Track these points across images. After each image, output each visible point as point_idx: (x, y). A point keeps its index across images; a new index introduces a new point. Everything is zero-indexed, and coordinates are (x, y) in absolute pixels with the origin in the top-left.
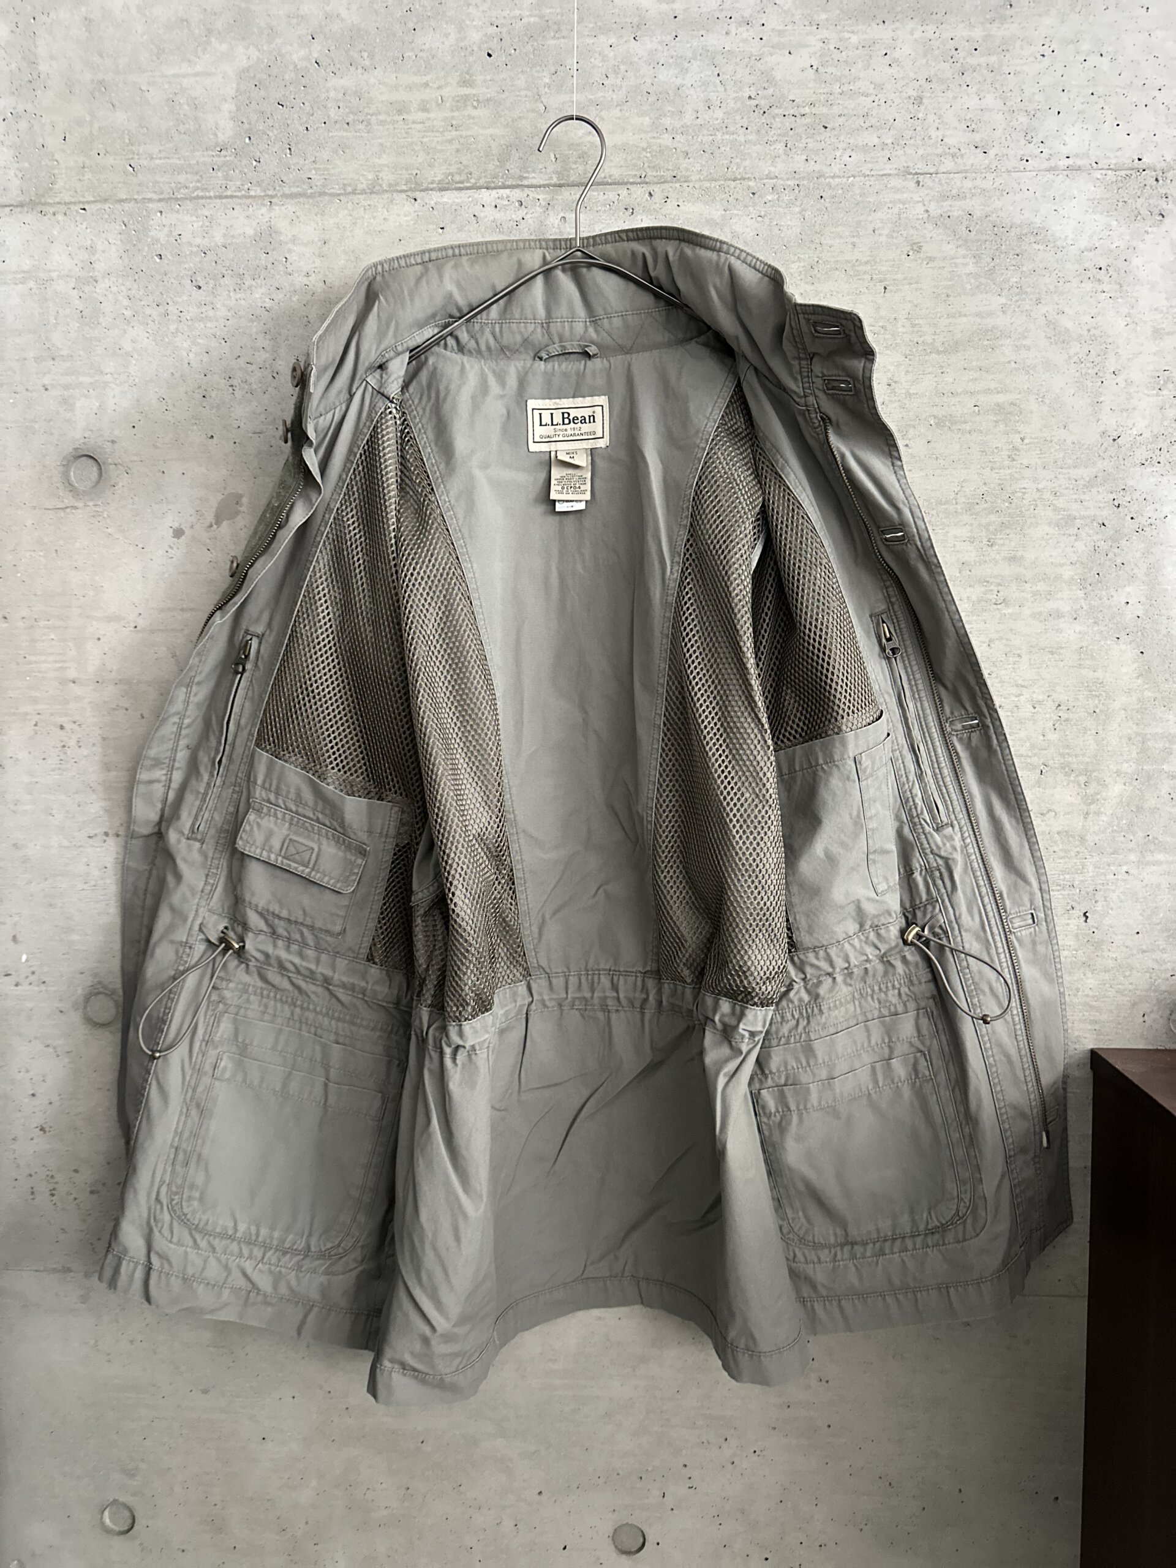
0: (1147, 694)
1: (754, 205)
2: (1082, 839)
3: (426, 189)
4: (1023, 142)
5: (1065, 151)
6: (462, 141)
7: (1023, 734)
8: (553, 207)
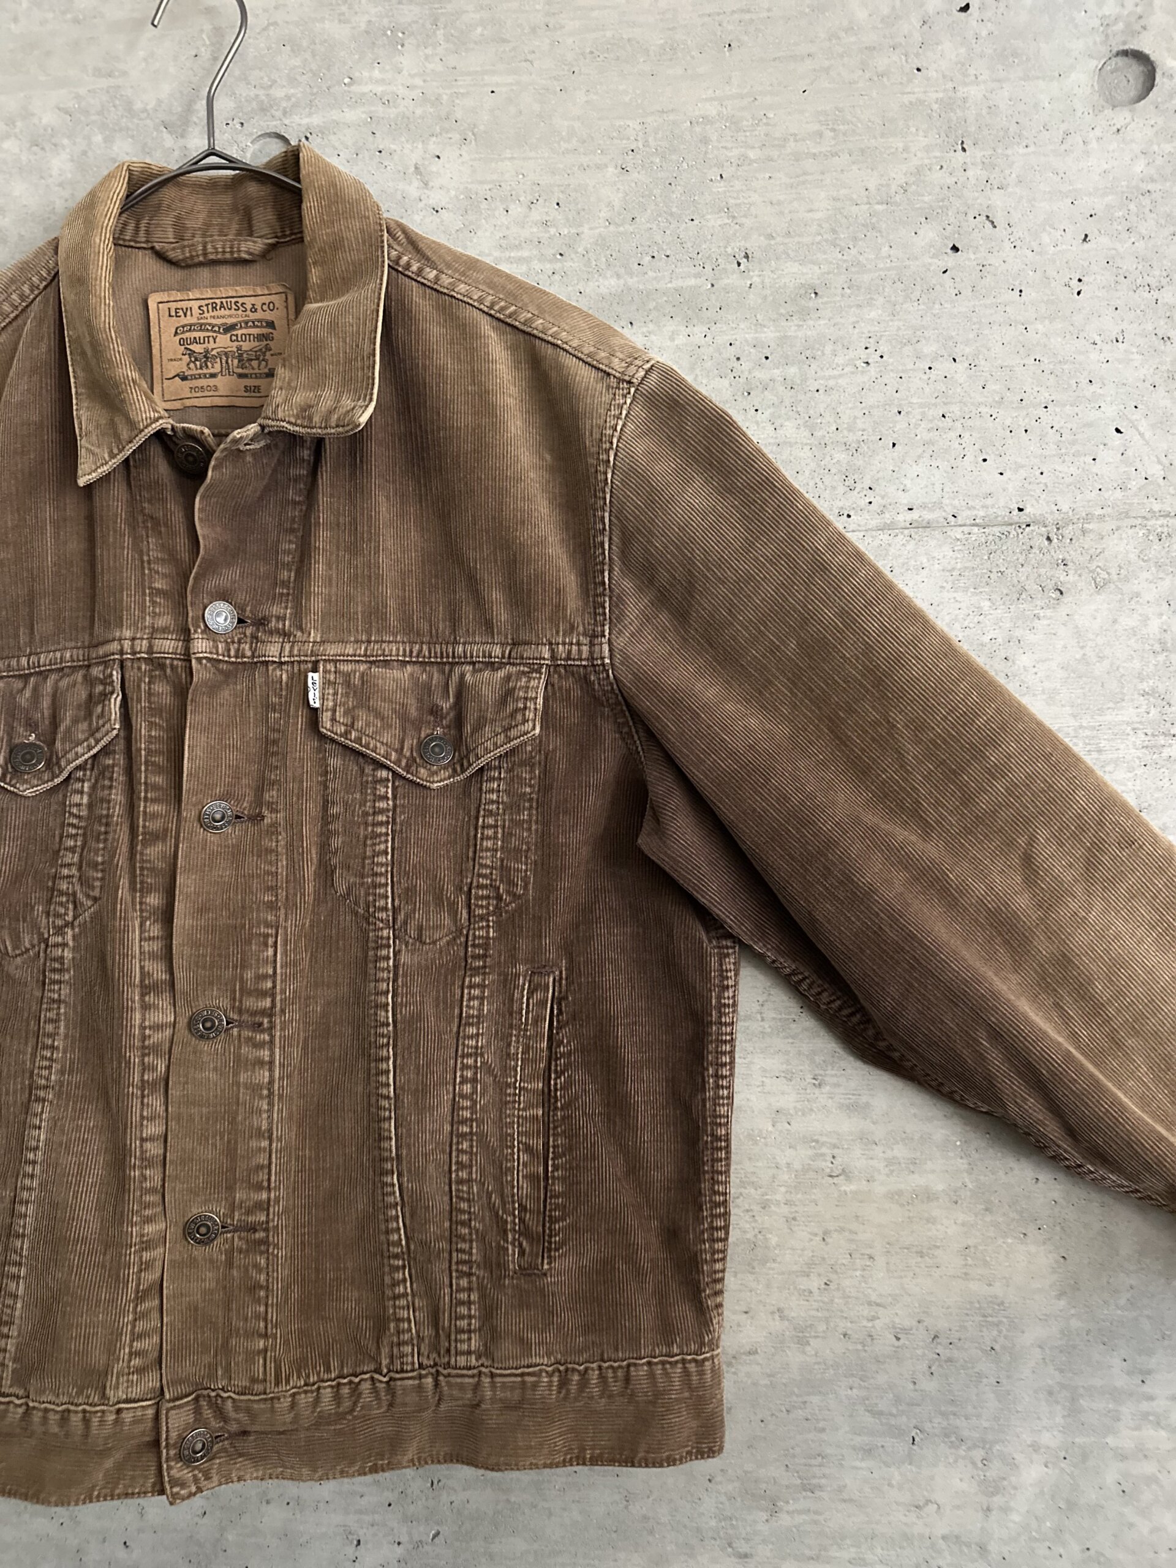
0: (1075, 1323)
2: (983, 1549)
4: (841, 489)
5: (905, 500)
7: (882, 1379)
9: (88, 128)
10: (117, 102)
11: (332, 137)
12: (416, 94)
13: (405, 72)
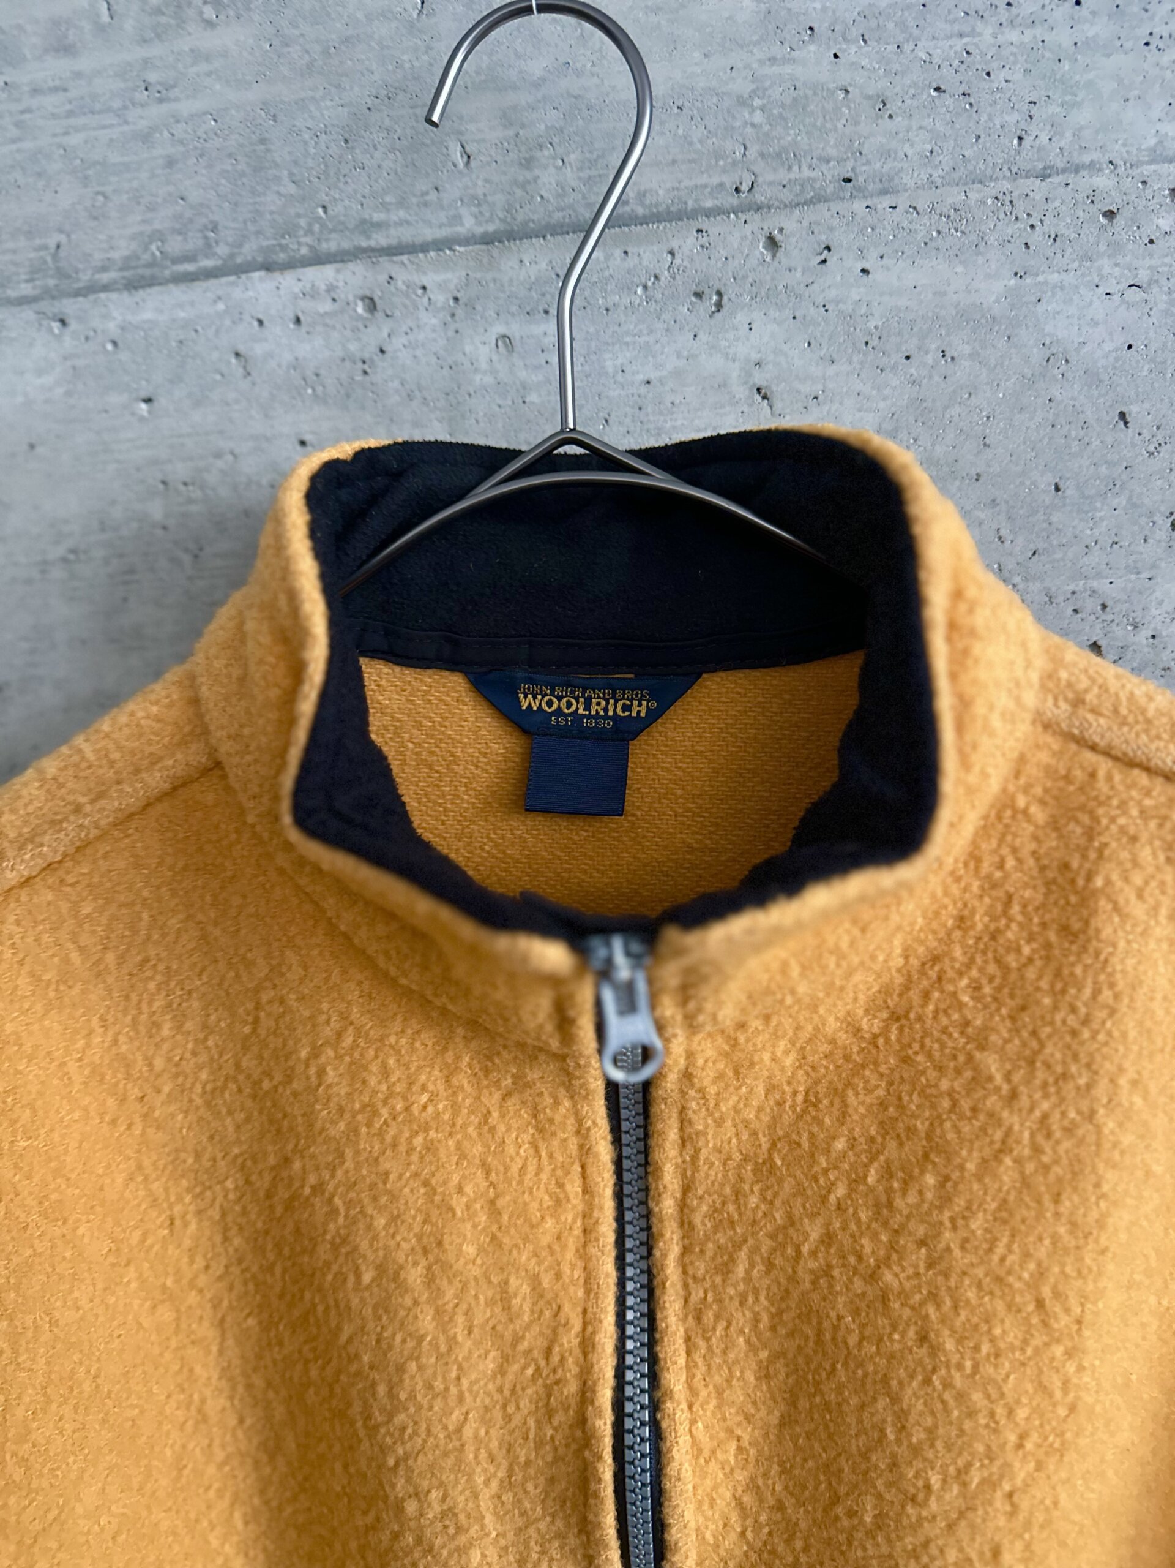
1: (1116, 248)
3: (92, 289)
6: (179, 130)
8: (471, 306)
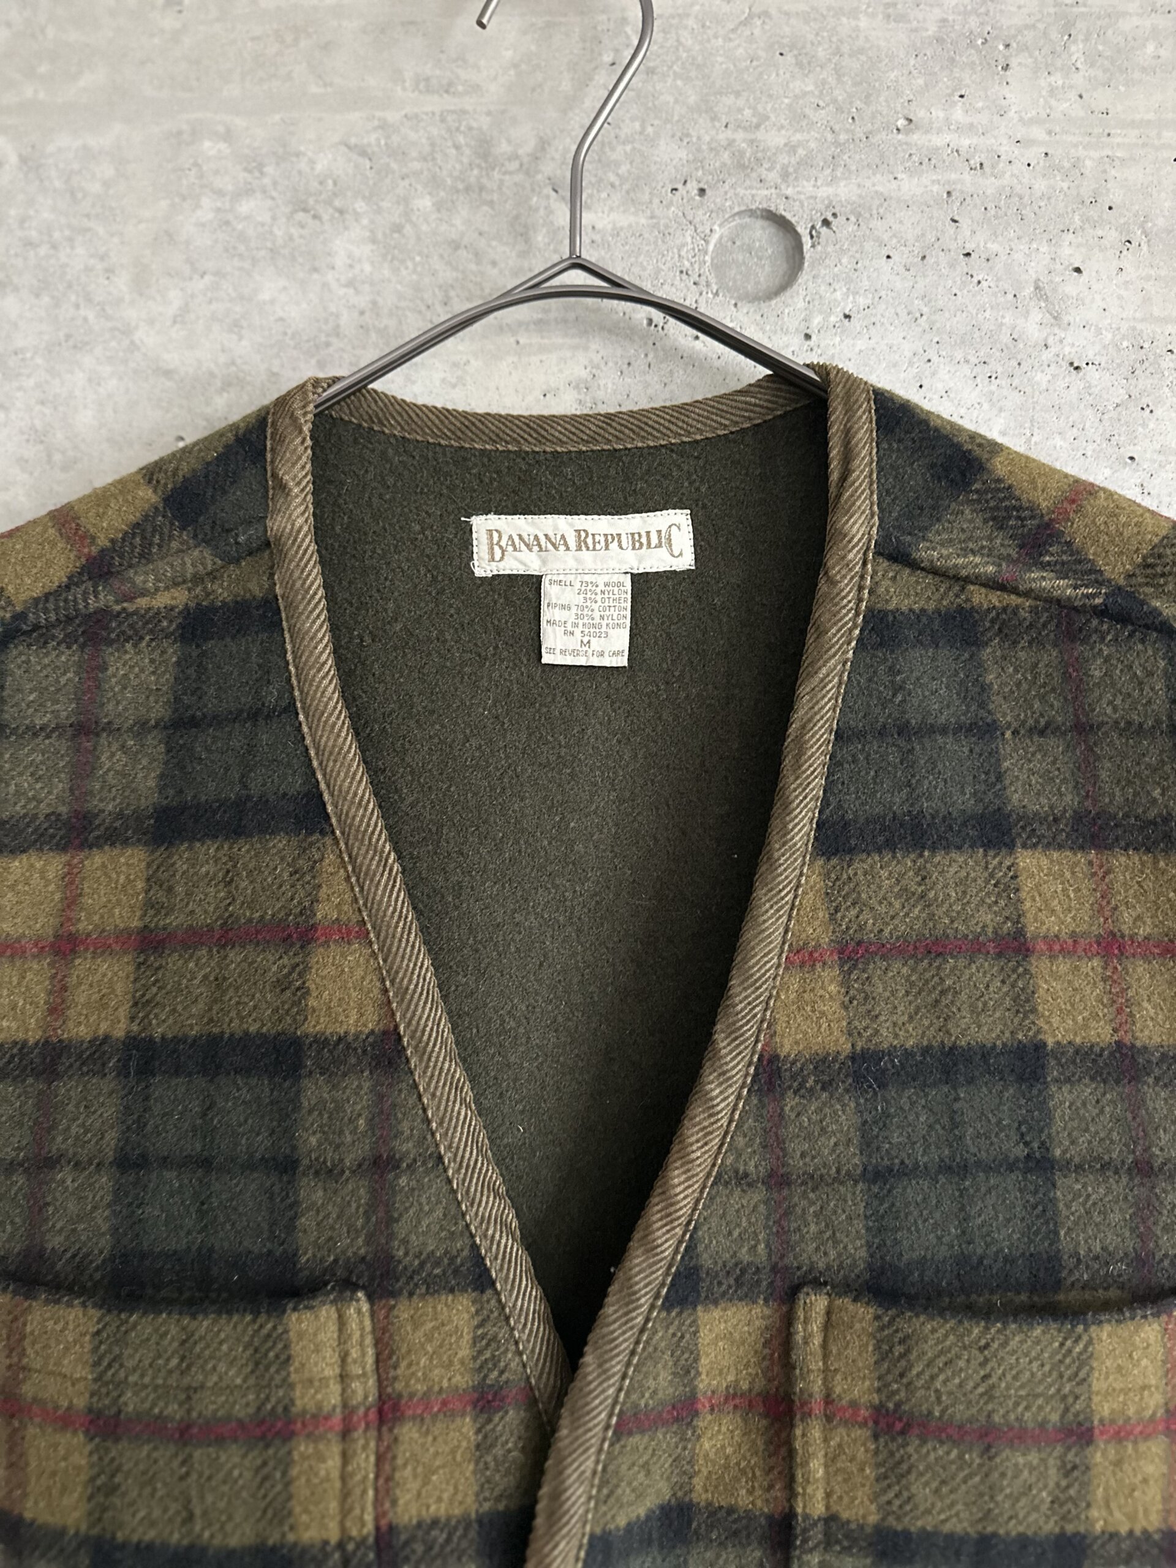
9: (406, 182)
10: (461, 139)
11: (875, 223)
12: (1034, 154)
13: (1012, 114)
